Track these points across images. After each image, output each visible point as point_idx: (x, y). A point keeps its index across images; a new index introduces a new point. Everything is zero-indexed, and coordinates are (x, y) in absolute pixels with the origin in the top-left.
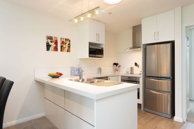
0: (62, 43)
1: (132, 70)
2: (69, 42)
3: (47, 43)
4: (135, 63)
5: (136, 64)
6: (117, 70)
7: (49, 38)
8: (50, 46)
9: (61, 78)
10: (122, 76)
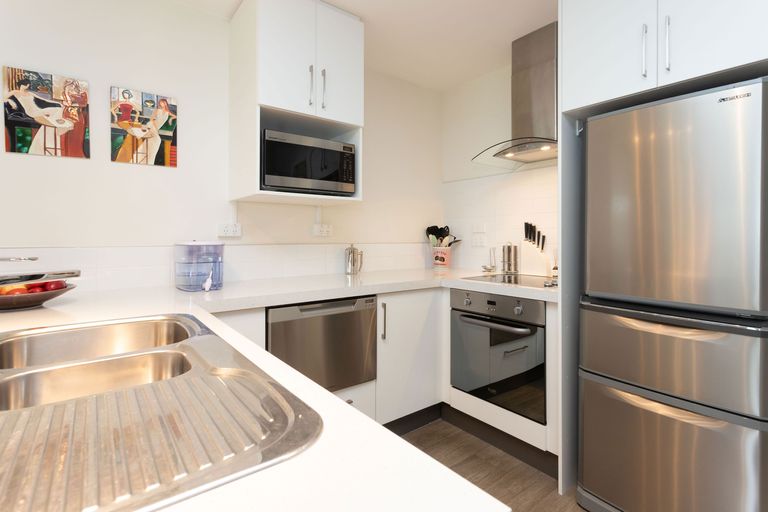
0: (121, 118)
1: (509, 260)
2: (167, 113)
3: (7, 105)
4: (527, 225)
5: (530, 231)
6: (443, 259)
7: (25, 81)
8: (34, 125)
9: (54, 305)
10: (454, 292)
